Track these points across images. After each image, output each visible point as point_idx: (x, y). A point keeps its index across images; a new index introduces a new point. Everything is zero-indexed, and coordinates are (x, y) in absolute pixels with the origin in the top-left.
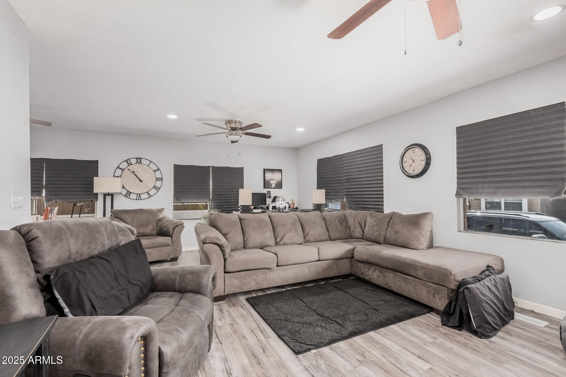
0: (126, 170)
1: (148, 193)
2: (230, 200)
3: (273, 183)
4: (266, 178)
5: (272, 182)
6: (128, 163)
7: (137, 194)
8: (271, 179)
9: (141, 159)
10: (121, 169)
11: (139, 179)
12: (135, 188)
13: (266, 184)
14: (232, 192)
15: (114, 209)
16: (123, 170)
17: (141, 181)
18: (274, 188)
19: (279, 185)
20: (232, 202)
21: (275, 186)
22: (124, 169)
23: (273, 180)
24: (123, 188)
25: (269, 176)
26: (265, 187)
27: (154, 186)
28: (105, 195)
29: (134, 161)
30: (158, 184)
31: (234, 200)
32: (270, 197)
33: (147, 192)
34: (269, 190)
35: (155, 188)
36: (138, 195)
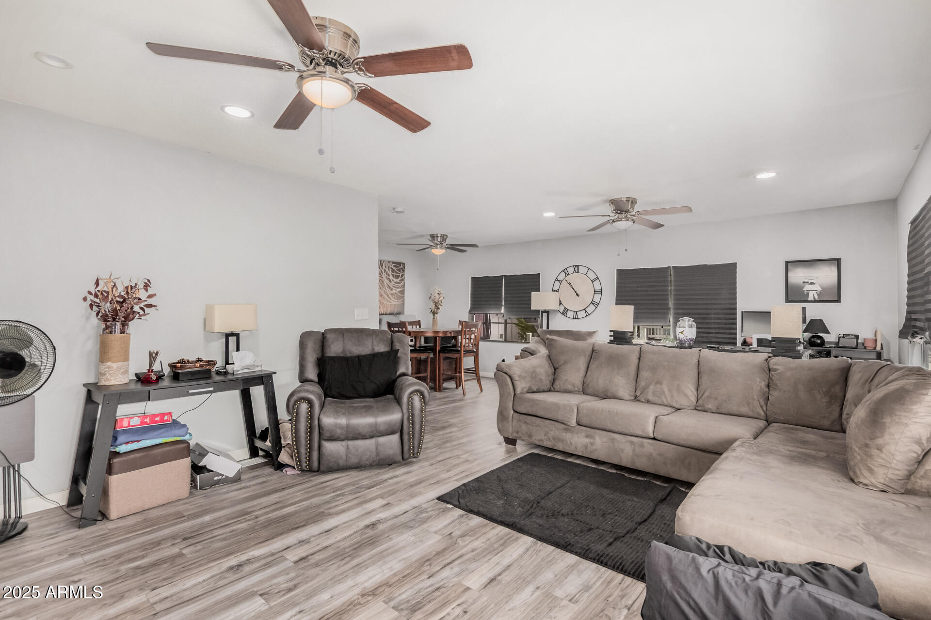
0: (564, 282)
1: (585, 311)
2: (707, 323)
3: (812, 291)
4: (790, 280)
5: (808, 288)
6: (566, 273)
7: (574, 311)
9: (577, 266)
10: (559, 281)
11: (576, 292)
12: (573, 304)
13: (791, 293)
14: (711, 309)
15: (550, 329)
16: (560, 282)
17: (577, 295)
18: (815, 301)
19: (831, 295)
20: (712, 328)
21: (816, 297)
22: (562, 281)
23: (812, 284)
24: (560, 304)
26: (788, 299)
27: (592, 301)
28: (543, 312)
29: (571, 270)
30: (597, 298)
31: (714, 323)
33: (585, 309)
34: (801, 305)
35: (593, 303)
36: (575, 313)
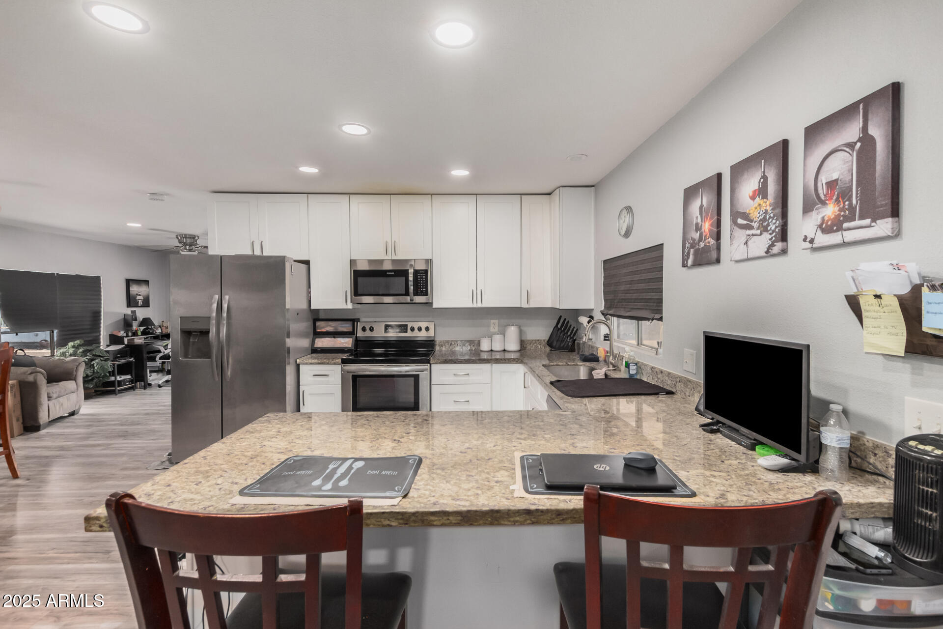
3: (140, 298)
4: (131, 292)
5: (138, 298)
8: (137, 294)
13: (131, 301)
18: (141, 306)
19: (146, 303)
21: (142, 304)
23: (140, 295)
25: (134, 289)
26: (130, 305)
32: (136, 319)
34: (133, 309)
